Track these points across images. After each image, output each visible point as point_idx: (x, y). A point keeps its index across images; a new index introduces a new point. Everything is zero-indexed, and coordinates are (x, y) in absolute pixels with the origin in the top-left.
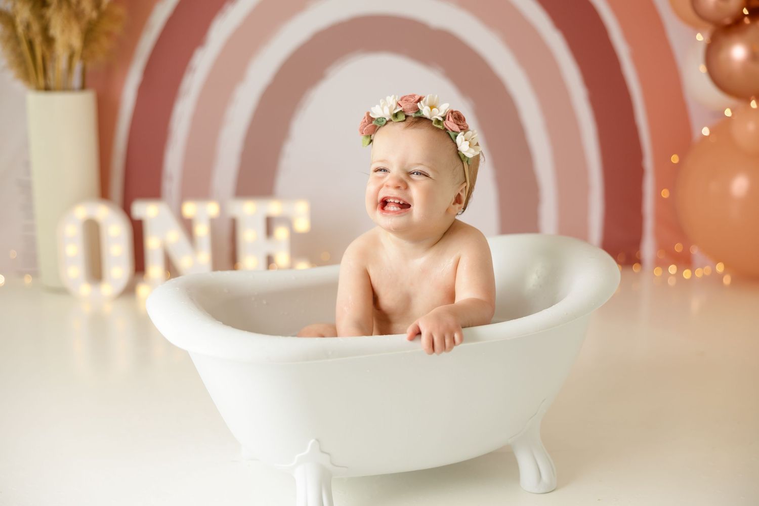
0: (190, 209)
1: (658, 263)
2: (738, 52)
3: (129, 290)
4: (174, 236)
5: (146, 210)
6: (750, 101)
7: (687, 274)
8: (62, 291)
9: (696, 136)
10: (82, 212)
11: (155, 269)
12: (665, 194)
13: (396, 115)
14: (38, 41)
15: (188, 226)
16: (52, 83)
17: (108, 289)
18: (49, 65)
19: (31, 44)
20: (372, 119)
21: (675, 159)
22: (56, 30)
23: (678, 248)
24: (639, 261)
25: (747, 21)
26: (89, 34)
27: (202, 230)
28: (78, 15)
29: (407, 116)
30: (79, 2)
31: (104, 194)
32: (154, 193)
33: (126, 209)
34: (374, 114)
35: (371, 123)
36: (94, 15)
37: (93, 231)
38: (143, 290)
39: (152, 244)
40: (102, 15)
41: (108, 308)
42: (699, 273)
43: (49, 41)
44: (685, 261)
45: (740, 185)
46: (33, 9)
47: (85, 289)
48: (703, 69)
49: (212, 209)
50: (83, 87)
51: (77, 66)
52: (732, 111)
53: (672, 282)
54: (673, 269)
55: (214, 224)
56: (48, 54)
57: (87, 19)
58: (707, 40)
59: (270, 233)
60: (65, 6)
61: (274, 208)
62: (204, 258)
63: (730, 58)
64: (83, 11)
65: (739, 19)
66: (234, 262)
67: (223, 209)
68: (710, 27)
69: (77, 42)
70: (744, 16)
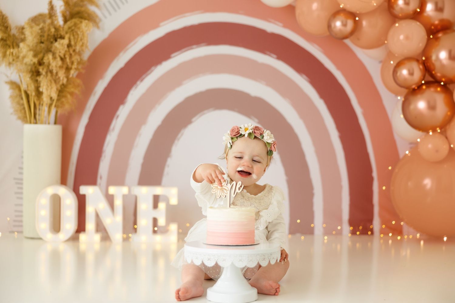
0: (112, 190)
2: (421, 105)
3: (75, 238)
4: (103, 205)
5: (87, 190)
6: (429, 132)
7: (399, 238)
9: (401, 156)
10: (51, 191)
11: (90, 225)
14: (32, 93)
15: (110, 200)
16: (38, 120)
17: (63, 235)
18: (37, 111)
19: (28, 96)
21: (390, 168)
22: (43, 89)
23: (394, 223)
24: (372, 231)
25: (424, 87)
26: (61, 92)
27: (118, 203)
28: (56, 80)
30: (57, 73)
31: (63, 182)
32: (92, 181)
33: (76, 190)
36: (65, 81)
37: (56, 201)
38: (82, 237)
39: (90, 210)
40: (69, 81)
41: (62, 247)
42: (405, 237)
43: (39, 94)
44: (398, 231)
46: (31, 78)
47: (49, 236)
48: (402, 116)
49: (125, 190)
50: (55, 123)
51: (53, 110)
52: (421, 139)
56: (37, 103)
57: (61, 83)
58: (403, 99)
59: (155, 206)
60: (49, 74)
61: (158, 190)
62: (119, 218)
63: (416, 108)
64: (59, 78)
65: (420, 86)
66: (135, 223)
67: (130, 191)
68: (405, 91)
69: (54, 96)
70: (423, 84)
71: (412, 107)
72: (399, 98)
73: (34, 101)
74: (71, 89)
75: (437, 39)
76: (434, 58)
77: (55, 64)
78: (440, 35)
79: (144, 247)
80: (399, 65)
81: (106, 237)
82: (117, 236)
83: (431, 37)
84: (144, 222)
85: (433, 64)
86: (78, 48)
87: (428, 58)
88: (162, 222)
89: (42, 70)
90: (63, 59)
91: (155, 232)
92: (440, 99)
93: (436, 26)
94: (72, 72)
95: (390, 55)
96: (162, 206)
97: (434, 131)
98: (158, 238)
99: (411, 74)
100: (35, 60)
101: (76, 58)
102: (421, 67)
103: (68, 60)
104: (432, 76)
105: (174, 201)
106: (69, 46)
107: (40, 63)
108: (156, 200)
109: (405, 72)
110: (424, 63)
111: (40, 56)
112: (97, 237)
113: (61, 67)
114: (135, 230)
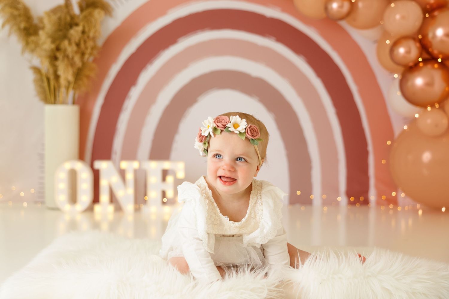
0: (124, 165)
2: (419, 81)
3: (90, 209)
4: (115, 179)
5: (102, 165)
6: (426, 108)
8: (56, 209)
10: (68, 166)
11: (104, 197)
12: (384, 162)
14: (52, 77)
15: (122, 173)
16: (58, 100)
17: (80, 207)
18: (57, 93)
19: (48, 80)
22: (61, 72)
26: (78, 74)
27: (130, 176)
28: (72, 64)
30: (73, 58)
31: (81, 157)
32: (107, 156)
33: (91, 164)
36: (80, 65)
37: (73, 175)
38: (97, 208)
39: (104, 183)
40: (84, 64)
41: (79, 217)
43: (57, 77)
46: (50, 62)
47: (67, 207)
48: (399, 93)
49: (135, 165)
50: (74, 103)
51: (71, 93)
56: (56, 85)
57: (77, 67)
58: (400, 77)
59: (164, 179)
60: (66, 60)
61: (166, 165)
62: (131, 191)
63: (413, 85)
64: (75, 63)
65: (417, 64)
66: (145, 194)
67: (140, 165)
68: (401, 69)
69: (71, 78)
70: (420, 62)
71: (409, 84)
72: (396, 76)
73: (54, 83)
74: (87, 72)
75: (432, 17)
76: (430, 35)
77: (70, 49)
78: (436, 13)
79: (153, 217)
80: (396, 44)
81: (119, 209)
82: (129, 207)
83: (427, 15)
84: (153, 195)
85: (430, 43)
86: (91, 34)
87: (425, 36)
88: (170, 194)
89: (60, 55)
90: (78, 45)
91: (164, 203)
92: (437, 76)
93: (431, 5)
94: (86, 56)
95: (386, 34)
96: (170, 179)
98: (167, 209)
99: (408, 52)
100: (53, 46)
101: (90, 44)
102: (418, 45)
103: (82, 45)
104: (429, 53)
105: (181, 175)
106: (83, 32)
107: (58, 49)
108: (165, 173)
109: (402, 50)
110: (420, 41)
111: (57, 42)
112: (111, 208)
113: (76, 52)
114: (145, 202)
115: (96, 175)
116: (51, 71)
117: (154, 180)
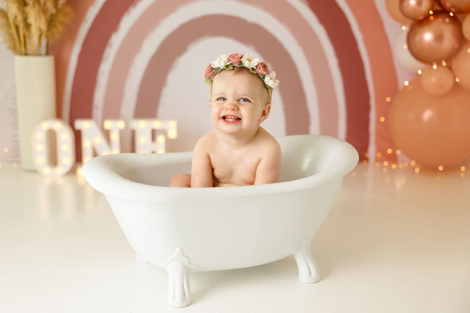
0: (108, 124)
1: (377, 160)
2: (428, 36)
3: (73, 171)
4: (99, 140)
5: (83, 125)
6: (432, 65)
7: (394, 166)
8: (34, 171)
9: (401, 87)
10: (46, 125)
11: (87, 158)
12: (382, 119)
13: (227, 66)
14: (21, 26)
15: (107, 134)
16: (29, 52)
17: (61, 170)
18: (28, 41)
19: (17, 27)
20: (213, 68)
21: (388, 99)
22: (32, 20)
23: (390, 151)
24: (367, 159)
25: (432, 18)
26: (51, 23)
27: (115, 137)
28: (44, 11)
29: (234, 67)
30: (45, 4)
31: (59, 115)
32: (88, 115)
33: (72, 124)
34: (214, 66)
35: (212, 71)
36: (54, 11)
37: (52, 136)
38: (82, 171)
39: (86, 144)
40: (58, 11)
41: (61, 181)
42: (401, 166)
43: (28, 26)
44: (393, 159)
45: (427, 115)
46: (18, 7)
47: (47, 170)
48: (405, 47)
49: (121, 124)
50: (48, 54)
51: (44, 41)
52: (422, 71)
53: (385, 170)
54: (386, 163)
55: (121, 132)
56: (27, 34)
57: (50, 13)
58: (408, 30)
59: (154, 138)
60: (37, 5)
61: (156, 124)
62: (116, 151)
63: (422, 40)
64: (47, 9)
65: (427, 17)
67: (127, 124)
68: (410, 22)
69: (44, 27)
70: (430, 15)
71: (417, 38)
72: (404, 28)
73: (24, 31)
74: (61, 18)
92: (448, 30)
96: (161, 139)
97: (439, 63)
99: (419, 3)
104: (440, 5)
105: (173, 134)
108: (154, 134)
109: (412, 2)
115: (78, 136)
116: (20, 18)
117: (143, 140)
